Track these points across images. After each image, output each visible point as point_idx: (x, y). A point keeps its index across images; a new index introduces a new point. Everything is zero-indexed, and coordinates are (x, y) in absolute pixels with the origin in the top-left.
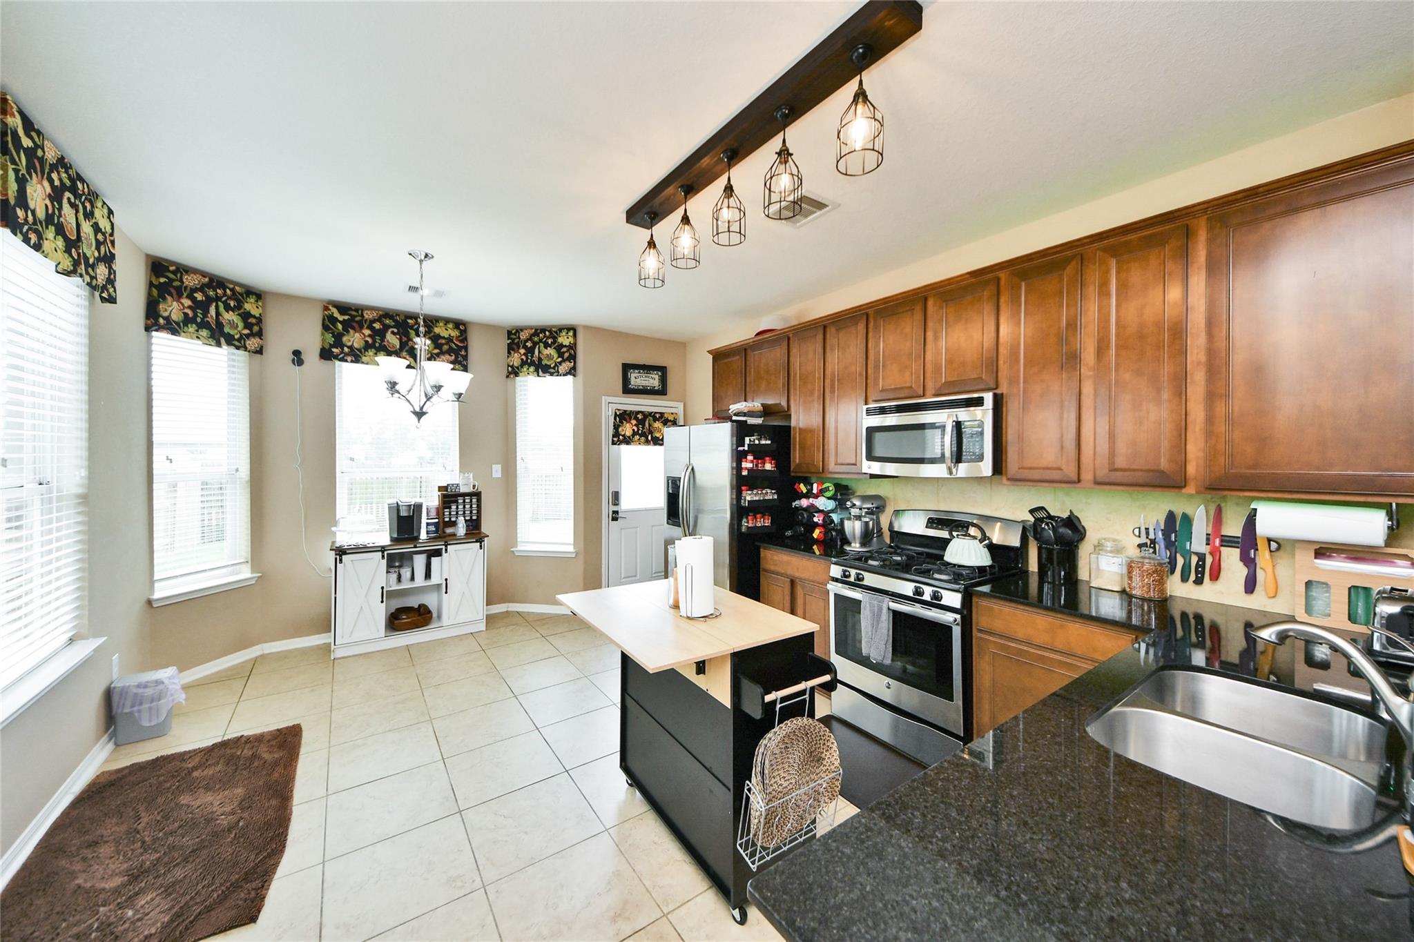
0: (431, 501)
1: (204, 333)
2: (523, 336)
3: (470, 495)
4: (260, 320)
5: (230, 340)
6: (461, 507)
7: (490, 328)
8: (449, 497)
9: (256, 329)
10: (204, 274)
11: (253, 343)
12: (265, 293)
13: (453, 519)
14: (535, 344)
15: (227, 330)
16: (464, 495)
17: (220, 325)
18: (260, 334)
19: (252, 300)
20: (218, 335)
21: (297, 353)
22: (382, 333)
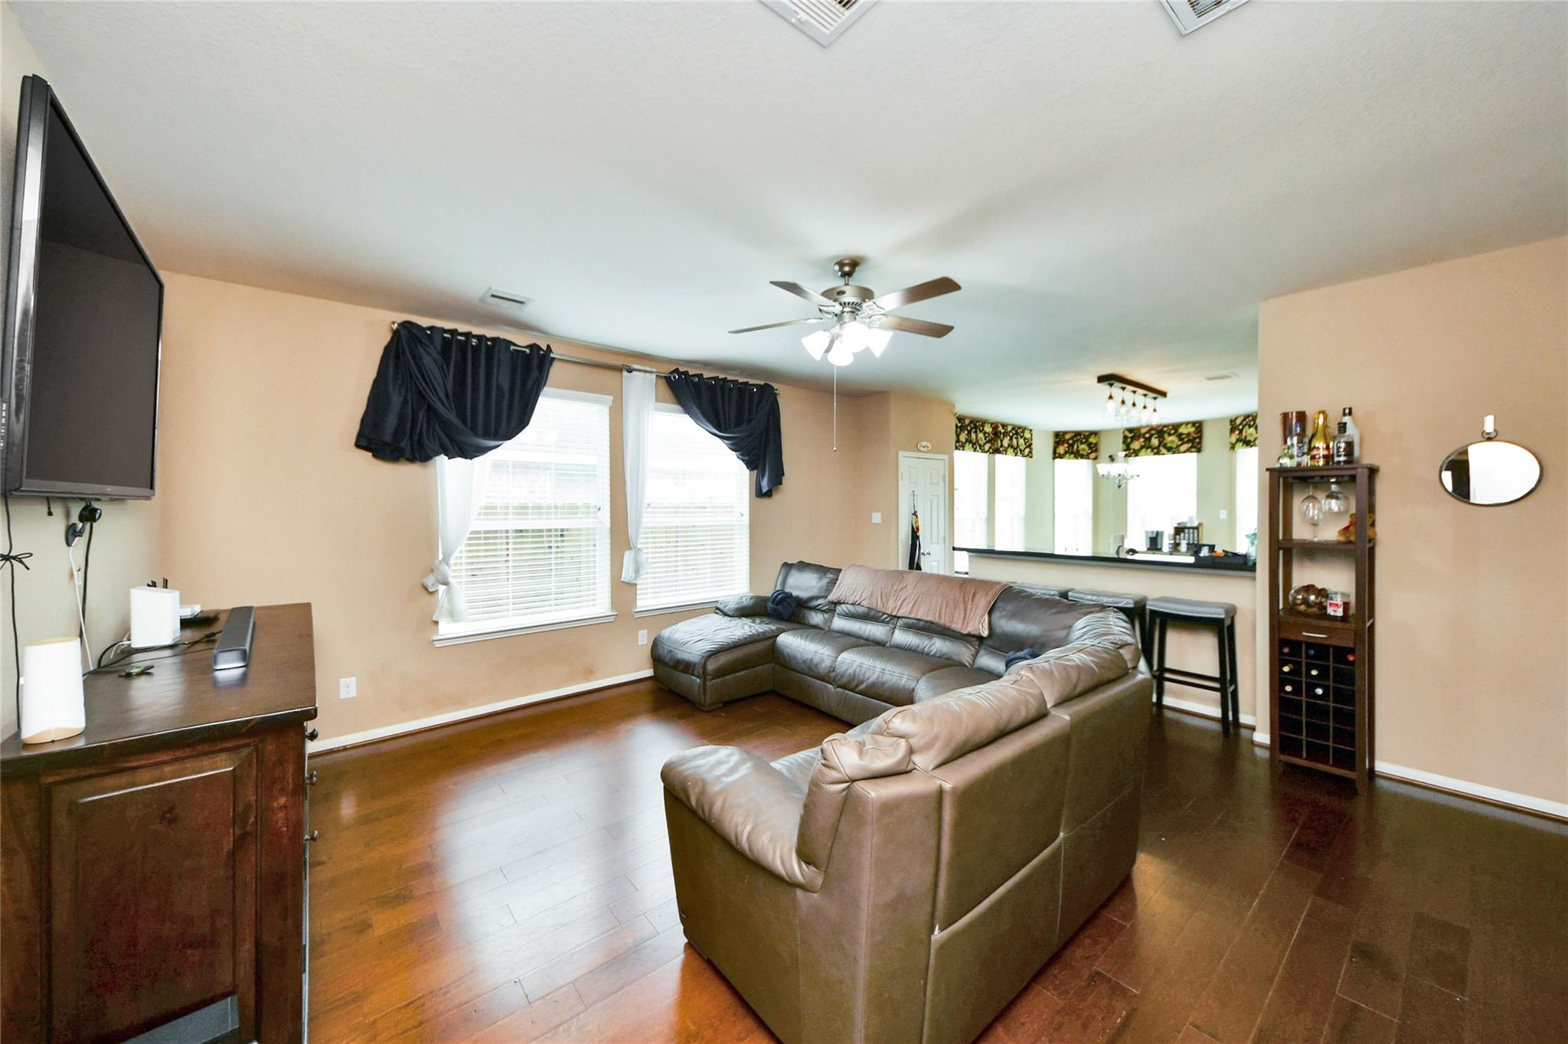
0: (1168, 532)
1: (1072, 456)
2: (1238, 421)
3: (1194, 528)
4: (1096, 444)
5: (1082, 457)
6: (1187, 535)
7: (1217, 421)
8: (1179, 530)
9: (1094, 449)
10: (1072, 432)
11: (1093, 455)
12: (1100, 431)
13: (1178, 541)
14: (1244, 426)
15: (1081, 452)
16: (1189, 528)
17: (1078, 451)
18: (1096, 451)
19: (1093, 436)
20: (1078, 455)
21: (1111, 457)
22: (1149, 439)
